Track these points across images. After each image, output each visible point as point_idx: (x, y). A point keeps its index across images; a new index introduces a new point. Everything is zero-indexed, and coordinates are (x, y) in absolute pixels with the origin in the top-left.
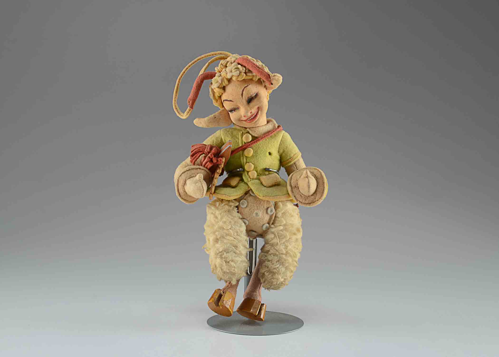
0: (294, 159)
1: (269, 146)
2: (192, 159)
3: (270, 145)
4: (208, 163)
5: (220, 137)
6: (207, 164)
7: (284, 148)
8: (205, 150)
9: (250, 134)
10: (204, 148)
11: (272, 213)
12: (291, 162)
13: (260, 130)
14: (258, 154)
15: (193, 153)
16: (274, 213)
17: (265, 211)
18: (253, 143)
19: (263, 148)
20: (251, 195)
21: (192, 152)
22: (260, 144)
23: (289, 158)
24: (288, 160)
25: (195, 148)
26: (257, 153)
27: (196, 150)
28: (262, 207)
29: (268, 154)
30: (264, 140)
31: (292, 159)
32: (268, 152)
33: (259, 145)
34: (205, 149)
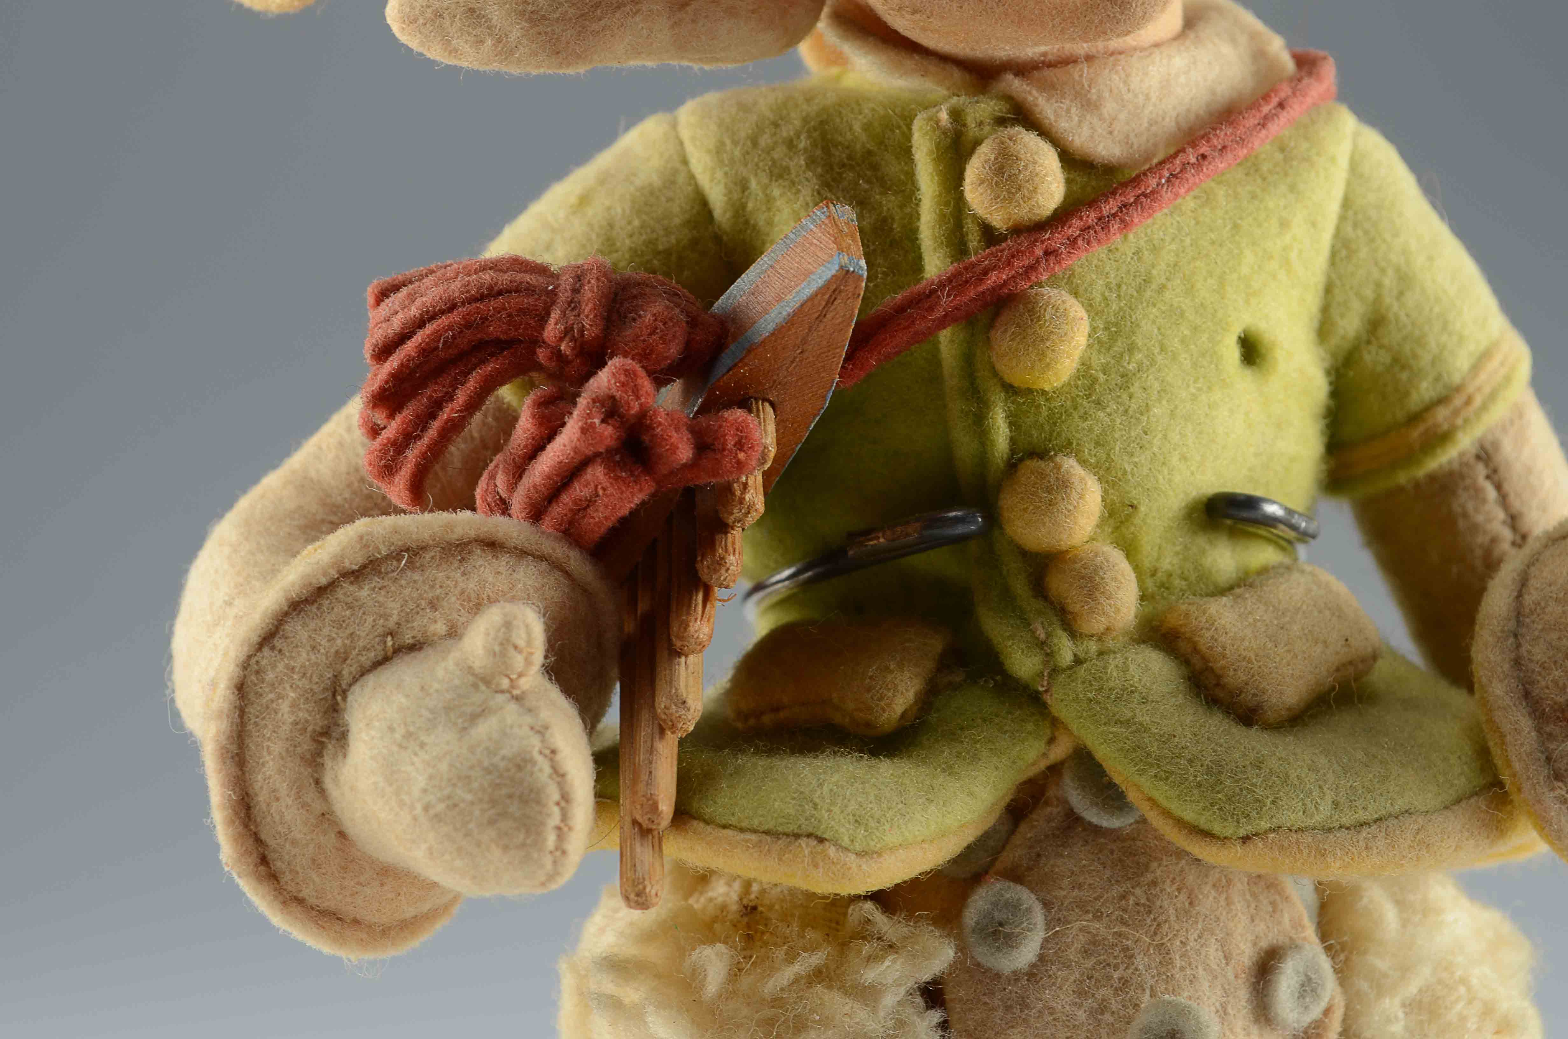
0: (1478, 401)
1: (1245, 270)
2: (386, 434)
3: (1249, 258)
4: (597, 473)
5: (681, 179)
6: (579, 490)
7: (1378, 285)
8: (552, 330)
9: (1045, 133)
10: (527, 301)
11: (1316, 1012)
12: (1444, 438)
13: (1135, 82)
14: (1139, 356)
15: (393, 363)
16: (1327, 1012)
17: (1243, 994)
18: (1086, 229)
19: (1190, 290)
20: (1072, 819)
21: (383, 352)
22: (1155, 250)
23: (1425, 390)
24: (1414, 418)
25: (414, 311)
26: (1131, 349)
27: (429, 328)
28: (1213, 952)
29: (1232, 352)
30: (1188, 203)
31: (1458, 401)
32: (1236, 330)
33: (1138, 252)
34: (543, 318)
